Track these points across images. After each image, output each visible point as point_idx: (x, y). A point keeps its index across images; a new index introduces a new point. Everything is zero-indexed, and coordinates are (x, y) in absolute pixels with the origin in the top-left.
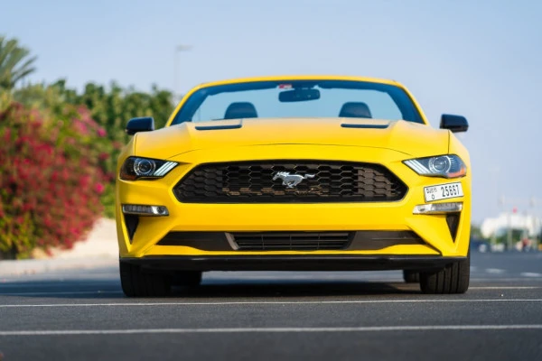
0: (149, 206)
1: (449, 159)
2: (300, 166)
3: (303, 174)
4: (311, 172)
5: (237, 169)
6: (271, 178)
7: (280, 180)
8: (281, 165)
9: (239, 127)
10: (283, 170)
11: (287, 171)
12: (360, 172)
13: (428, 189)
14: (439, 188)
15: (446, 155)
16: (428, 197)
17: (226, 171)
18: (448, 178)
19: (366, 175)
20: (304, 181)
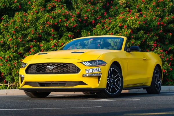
0: (22, 75)
2: (53, 64)
3: (54, 66)
5: (39, 65)
6: (46, 67)
7: (48, 68)
8: (48, 64)
10: (49, 65)
11: (50, 66)
12: (68, 66)
13: (87, 70)
14: (91, 70)
15: (97, 60)
16: (87, 72)
17: (36, 66)
18: (96, 66)
19: (70, 66)
20: (54, 68)
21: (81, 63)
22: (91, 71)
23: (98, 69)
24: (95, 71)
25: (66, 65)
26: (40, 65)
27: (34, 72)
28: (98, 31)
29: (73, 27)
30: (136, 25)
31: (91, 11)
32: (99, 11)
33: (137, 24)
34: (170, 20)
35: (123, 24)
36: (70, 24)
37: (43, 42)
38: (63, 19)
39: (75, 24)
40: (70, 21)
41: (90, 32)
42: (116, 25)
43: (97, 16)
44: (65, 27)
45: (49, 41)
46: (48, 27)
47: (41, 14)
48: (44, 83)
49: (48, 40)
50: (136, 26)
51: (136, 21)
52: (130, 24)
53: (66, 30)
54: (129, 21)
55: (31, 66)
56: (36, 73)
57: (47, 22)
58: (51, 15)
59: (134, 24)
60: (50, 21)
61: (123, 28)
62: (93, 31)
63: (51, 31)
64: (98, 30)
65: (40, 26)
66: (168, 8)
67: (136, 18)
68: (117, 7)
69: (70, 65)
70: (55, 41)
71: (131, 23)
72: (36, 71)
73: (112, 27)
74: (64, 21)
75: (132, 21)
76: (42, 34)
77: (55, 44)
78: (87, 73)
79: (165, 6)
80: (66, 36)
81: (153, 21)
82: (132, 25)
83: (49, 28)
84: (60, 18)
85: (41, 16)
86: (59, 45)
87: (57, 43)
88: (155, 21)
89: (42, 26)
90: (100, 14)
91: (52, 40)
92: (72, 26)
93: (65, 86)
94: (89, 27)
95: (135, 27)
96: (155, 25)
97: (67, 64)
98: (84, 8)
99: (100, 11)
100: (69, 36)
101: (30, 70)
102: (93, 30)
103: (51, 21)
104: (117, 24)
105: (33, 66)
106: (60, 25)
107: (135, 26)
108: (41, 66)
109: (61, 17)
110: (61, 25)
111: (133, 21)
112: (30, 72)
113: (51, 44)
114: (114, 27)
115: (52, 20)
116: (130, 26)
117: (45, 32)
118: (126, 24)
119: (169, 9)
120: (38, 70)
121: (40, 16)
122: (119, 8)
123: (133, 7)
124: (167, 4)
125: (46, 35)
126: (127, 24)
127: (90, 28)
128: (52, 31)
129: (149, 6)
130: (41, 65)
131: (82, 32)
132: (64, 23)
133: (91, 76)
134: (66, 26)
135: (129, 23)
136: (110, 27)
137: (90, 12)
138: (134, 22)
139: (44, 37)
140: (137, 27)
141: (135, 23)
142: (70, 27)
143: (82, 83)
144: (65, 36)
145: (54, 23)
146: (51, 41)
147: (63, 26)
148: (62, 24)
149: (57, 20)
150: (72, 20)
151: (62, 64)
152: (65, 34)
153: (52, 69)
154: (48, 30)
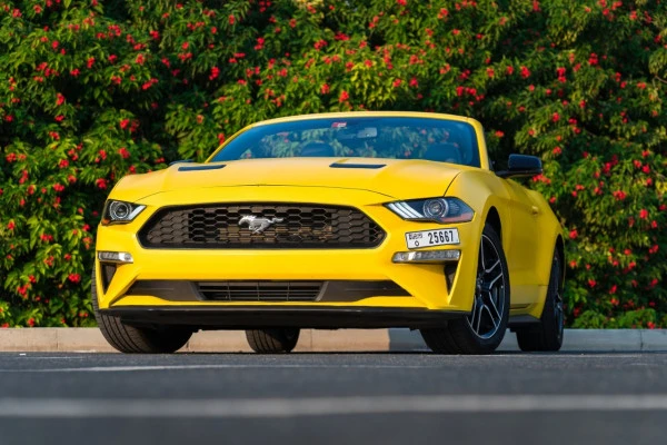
0: (117, 253)
1: (445, 202)
2: (267, 209)
3: (270, 218)
4: (279, 215)
5: (202, 212)
6: (236, 222)
7: (246, 224)
8: (247, 207)
9: (222, 166)
10: (248, 212)
11: (254, 214)
12: (334, 216)
13: (411, 235)
14: (425, 234)
15: (443, 197)
16: (412, 244)
17: (190, 215)
18: (440, 222)
19: (340, 220)
20: (271, 225)
21: (385, 205)
22: (424, 241)
23: (449, 235)
24: (440, 243)
25: (323, 212)
26: (208, 210)
27: (179, 240)
28: (237, 109)
29: (138, 90)
30: (385, 91)
31: (206, 31)
32: (236, 33)
33: (389, 90)
34: (496, 79)
35: (333, 88)
36: (128, 76)
37: (20, 145)
38: (102, 55)
39: (149, 76)
40: (130, 64)
41: (201, 114)
42: (307, 90)
43: (227, 52)
44: (105, 88)
45: (42, 144)
46: (40, 84)
47: (12, 31)
48: (225, 288)
49: (39, 136)
50: (382, 95)
51: (384, 78)
52: (362, 86)
53: (111, 100)
54: (359, 77)
55: (167, 217)
56: (184, 245)
57: (37, 63)
58: (55, 37)
59: (376, 89)
60: (50, 59)
61: (332, 101)
62: (216, 110)
63: (52, 101)
64: (235, 106)
65: (8, 78)
66: (489, 36)
67: (384, 65)
68: (296, 20)
69: (340, 212)
70: (67, 143)
71: (366, 85)
72: (187, 237)
73: (293, 95)
74: (105, 66)
75: (369, 77)
76: (18, 113)
77: (70, 153)
78: (412, 249)
79: (479, 27)
80: (109, 125)
81: (440, 83)
82: (369, 92)
83: (45, 90)
84: (91, 50)
85: (13, 40)
86: (86, 157)
87: (77, 150)
88: (447, 83)
89: (14, 80)
90: (240, 44)
91: (55, 139)
92: (137, 85)
93: (319, 298)
94: (197, 93)
95: (380, 101)
96: (448, 95)
97: (327, 210)
98: (177, 19)
99: (238, 32)
100: (122, 126)
101: (158, 233)
102: (216, 105)
103: (56, 63)
104: (314, 88)
105: (174, 213)
106: (86, 80)
107: (380, 98)
108: (211, 215)
109: (94, 46)
110: (91, 78)
111: (372, 76)
112: (157, 240)
113: (57, 154)
114: (301, 95)
115: (59, 58)
116: (361, 94)
117: (27, 103)
118: (344, 88)
119: (493, 37)
120: (196, 232)
121: (9, 39)
122: (302, 27)
123: (351, 26)
124: (486, 19)
125: (31, 118)
126: (348, 86)
127: (199, 99)
128: (56, 103)
129: (418, 22)
130: (212, 210)
131: (169, 110)
132: (107, 70)
133: (424, 261)
134: (114, 85)
135: (357, 85)
136: (285, 97)
137: (203, 36)
138: (377, 79)
139: (25, 126)
140: (387, 100)
141: (381, 85)
142: (128, 89)
143: (390, 288)
144: (106, 123)
145: (67, 70)
146: (51, 142)
147: (98, 84)
148: (97, 77)
149: (80, 59)
150: (135, 60)
151: (309, 210)
152: (104, 118)
153: (261, 228)
154: (39, 97)
